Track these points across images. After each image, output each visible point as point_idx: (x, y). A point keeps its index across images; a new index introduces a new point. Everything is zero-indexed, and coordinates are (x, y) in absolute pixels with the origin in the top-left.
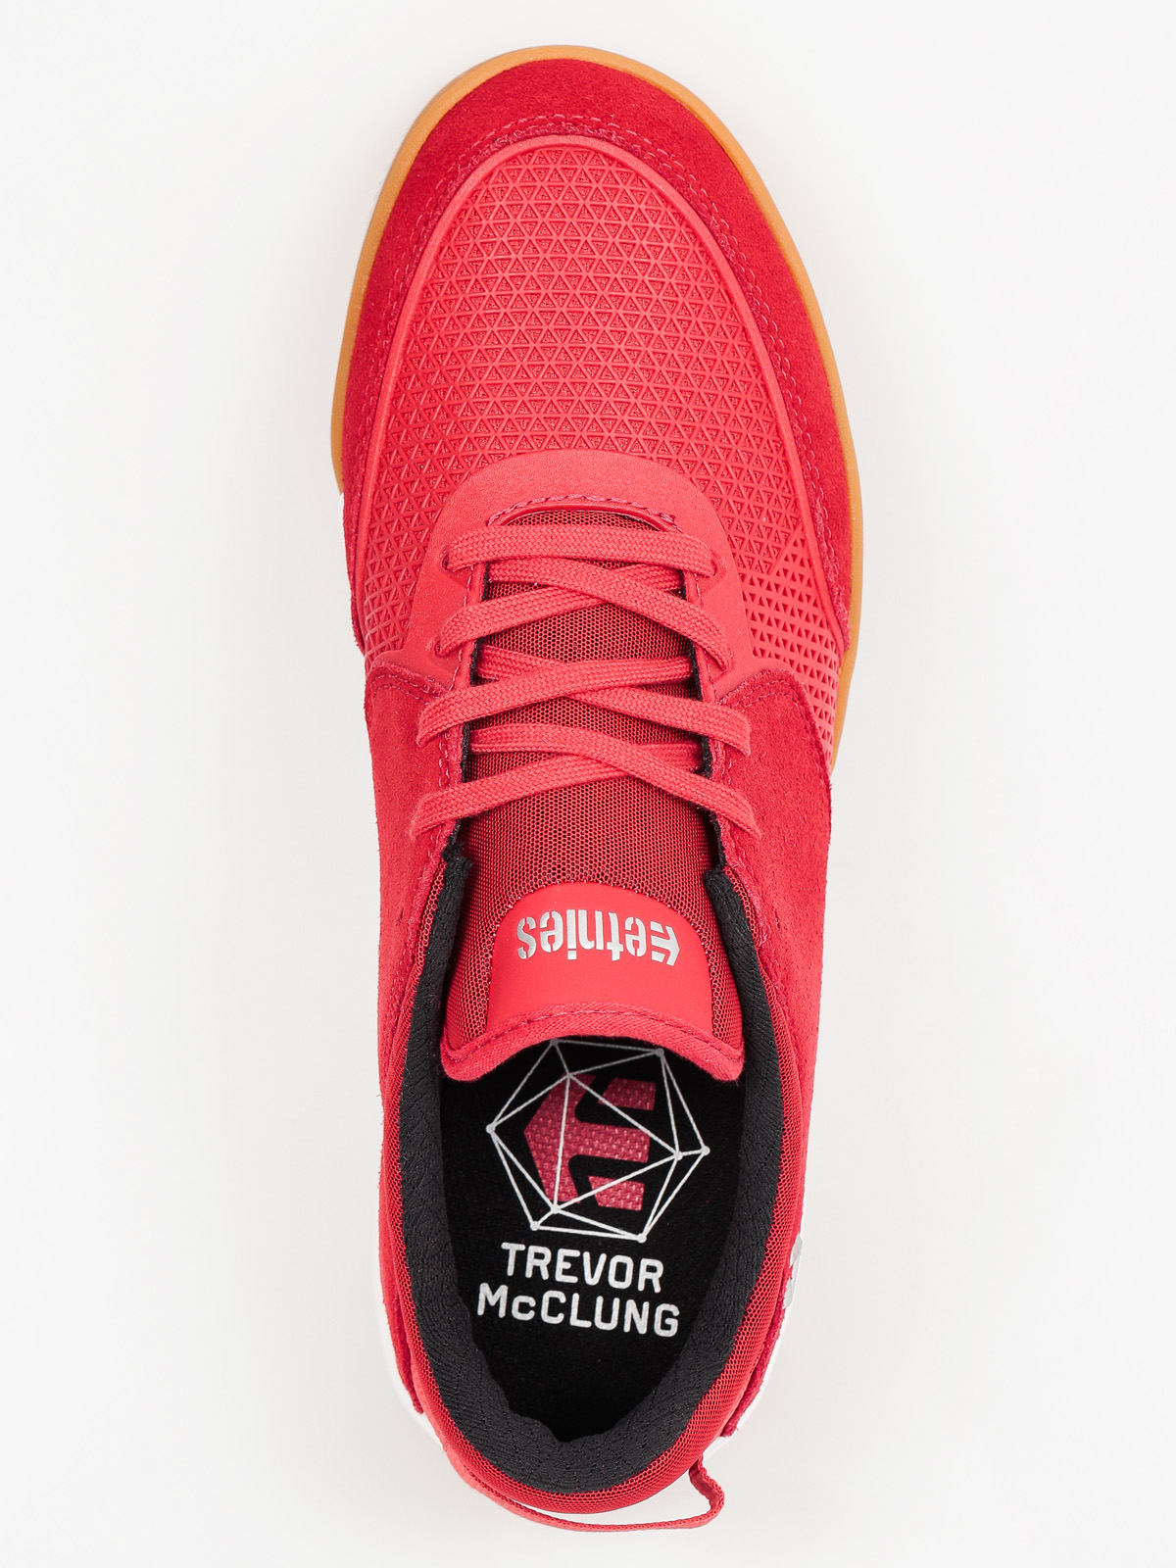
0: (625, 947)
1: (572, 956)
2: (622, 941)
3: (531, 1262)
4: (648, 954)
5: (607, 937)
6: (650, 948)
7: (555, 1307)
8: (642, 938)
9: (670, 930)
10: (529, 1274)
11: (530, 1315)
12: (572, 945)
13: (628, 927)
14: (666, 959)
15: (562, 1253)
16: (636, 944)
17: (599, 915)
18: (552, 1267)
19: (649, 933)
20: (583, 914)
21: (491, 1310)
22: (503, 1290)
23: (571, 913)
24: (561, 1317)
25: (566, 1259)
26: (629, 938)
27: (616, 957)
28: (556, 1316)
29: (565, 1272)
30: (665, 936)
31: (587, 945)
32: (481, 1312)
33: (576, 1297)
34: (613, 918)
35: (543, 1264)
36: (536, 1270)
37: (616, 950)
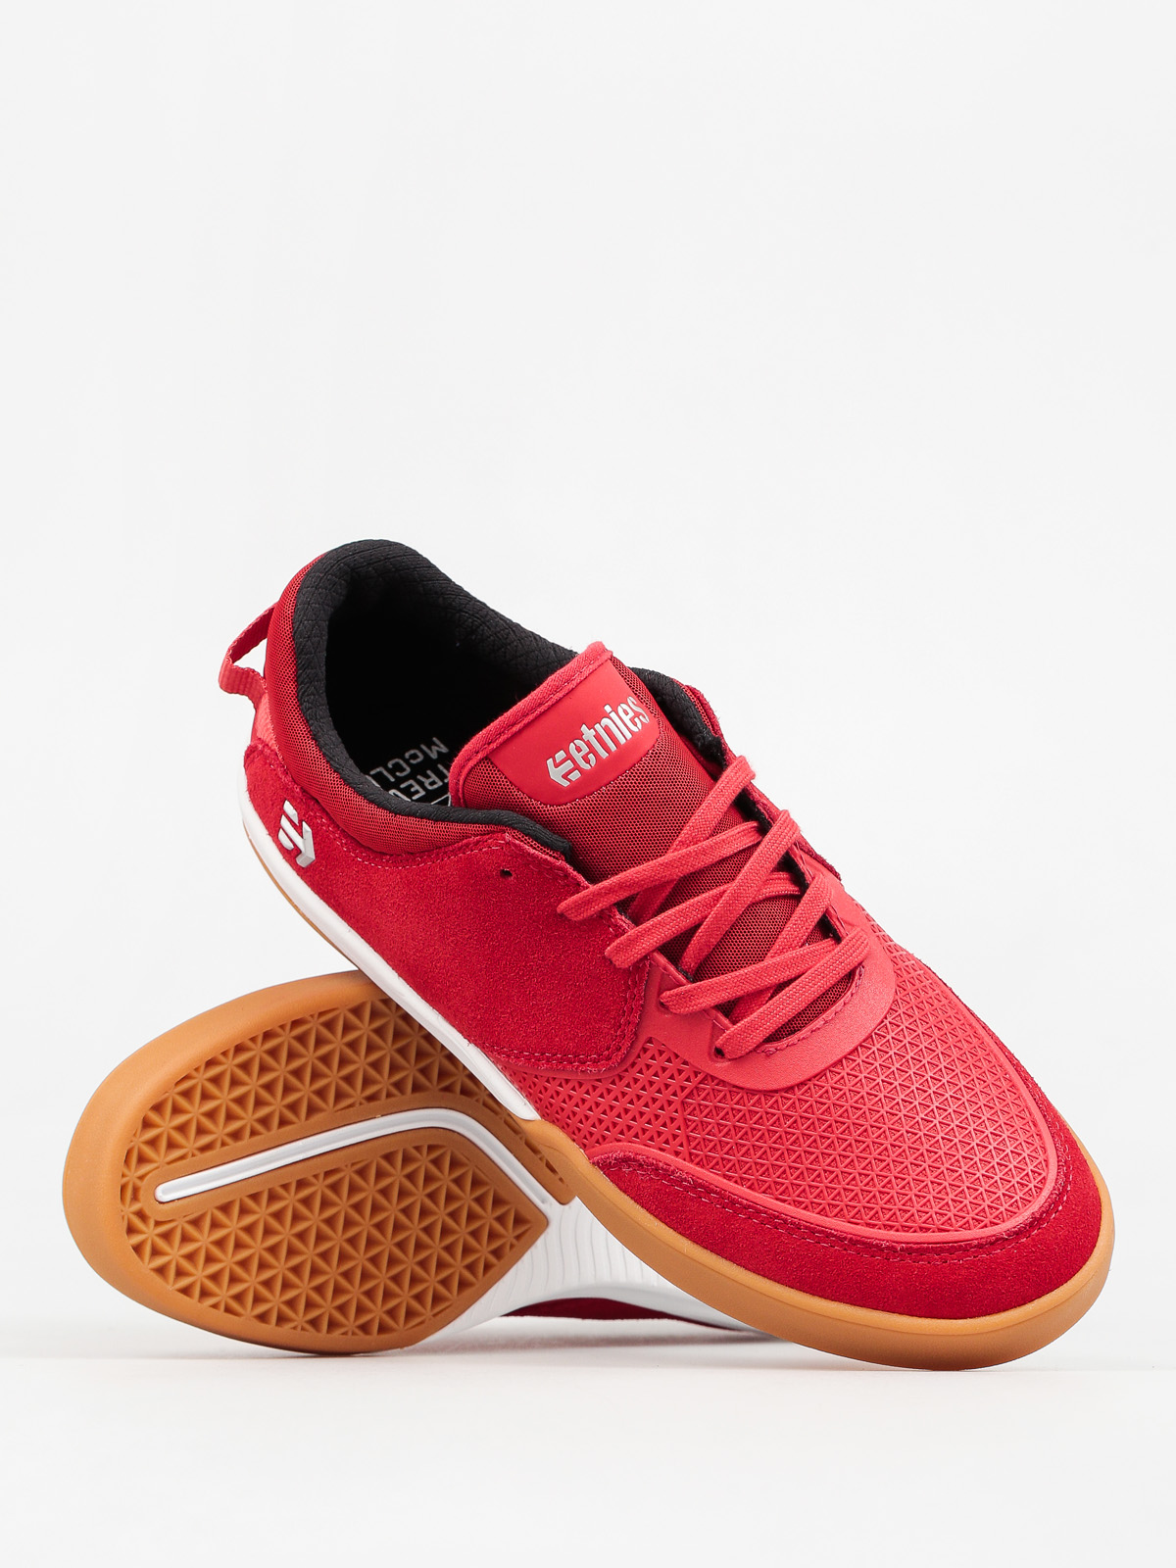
0: (583, 740)
1: (608, 708)
2: (588, 744)
3: (434, 777)
4: (567, 752)
5: (598, 737)
6: (569, 757)
7: (398, 768)
8: (578, 757)
9: (565, 784)
10: (429, 772)
11: (407, 755)
12: (613, 715)
13: (591, 756)
14: (554, 760)
15: (422, 793)
16: (579, 750)
17: (613, 748)
18: (421, 784)
19: (577, 767)
20: (622, 741)
21: (430, 744)
22: (434, 756)
23: (629, 736)
24: (390, 766)
25: (417, 792)
26: (585, 749)
27: (584, 728)
28: (393, 765)
29: (411, 786)
30: (565, 776)
31: (605, 721)
32: (435, 739)
33: (392, 780)
34: (604, 755)
35: (427, 783)
36: (428, 777)
37: (588, 733)
